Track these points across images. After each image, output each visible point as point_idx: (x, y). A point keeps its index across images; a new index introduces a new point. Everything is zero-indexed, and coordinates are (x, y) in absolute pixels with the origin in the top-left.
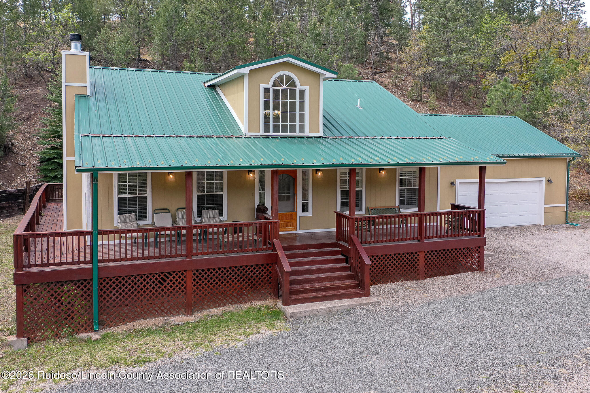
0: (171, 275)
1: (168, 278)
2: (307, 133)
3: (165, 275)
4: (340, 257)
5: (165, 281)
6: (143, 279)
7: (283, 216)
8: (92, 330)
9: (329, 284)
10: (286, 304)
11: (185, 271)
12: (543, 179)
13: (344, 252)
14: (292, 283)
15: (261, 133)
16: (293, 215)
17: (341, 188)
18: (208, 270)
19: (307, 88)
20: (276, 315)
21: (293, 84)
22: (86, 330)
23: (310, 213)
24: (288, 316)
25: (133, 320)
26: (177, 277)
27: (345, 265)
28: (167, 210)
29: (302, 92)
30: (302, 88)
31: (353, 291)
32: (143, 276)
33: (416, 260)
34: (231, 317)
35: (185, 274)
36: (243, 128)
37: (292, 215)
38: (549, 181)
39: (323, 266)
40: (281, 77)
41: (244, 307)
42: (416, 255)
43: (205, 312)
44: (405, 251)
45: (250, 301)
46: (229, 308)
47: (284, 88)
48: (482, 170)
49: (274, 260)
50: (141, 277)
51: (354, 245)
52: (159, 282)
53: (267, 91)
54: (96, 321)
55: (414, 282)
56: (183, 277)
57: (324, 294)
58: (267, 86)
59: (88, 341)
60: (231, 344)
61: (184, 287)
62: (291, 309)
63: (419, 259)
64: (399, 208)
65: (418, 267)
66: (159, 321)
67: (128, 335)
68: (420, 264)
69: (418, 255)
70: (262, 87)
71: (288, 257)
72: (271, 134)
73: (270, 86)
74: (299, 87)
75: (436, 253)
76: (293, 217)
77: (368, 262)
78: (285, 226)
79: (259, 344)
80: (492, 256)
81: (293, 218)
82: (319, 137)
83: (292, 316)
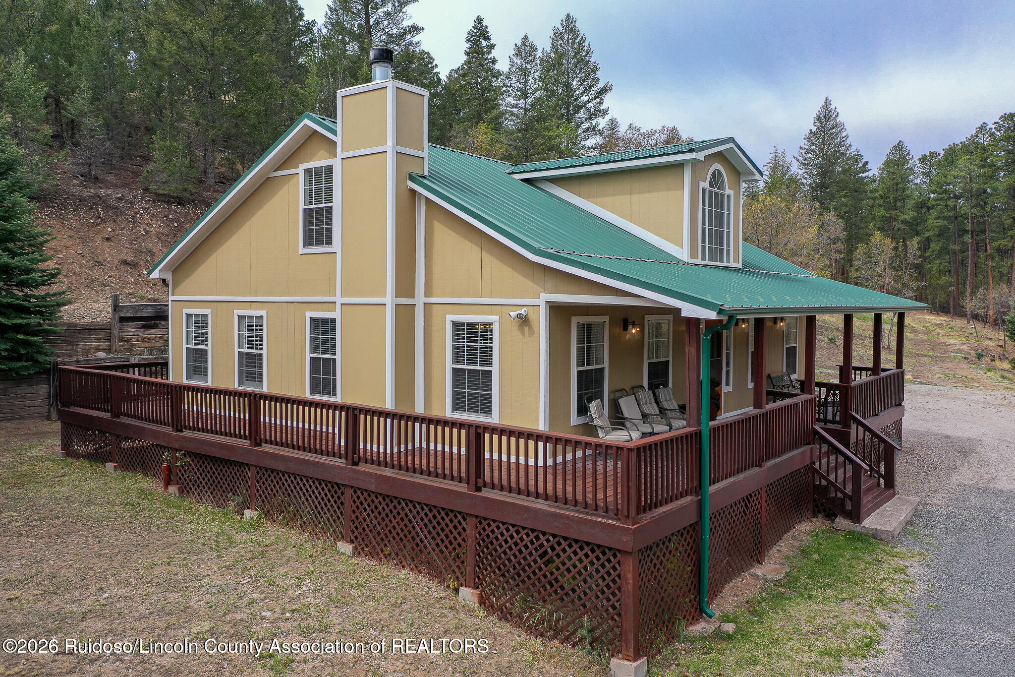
0: (751, 498)
1: (750, 503)
3: (748, 500)
5: (748, 509)
6: (732, 509)
11: (761, 489)
18: (775, 482)
19: (732, 194)
21: (722, 185)
24: (887, 536)
26: (755, 500)
29: (729, 197)
30: (729, 192)
32: (733, 504)
35: (761, 493)
36: (682, 252)
47: (716, 190)
52: (744, 511)
54: (706, 597)
56: (759, 498)
59: (724, 636)
61: (760, 515)
62: (878, 526)
70: (701, 185)
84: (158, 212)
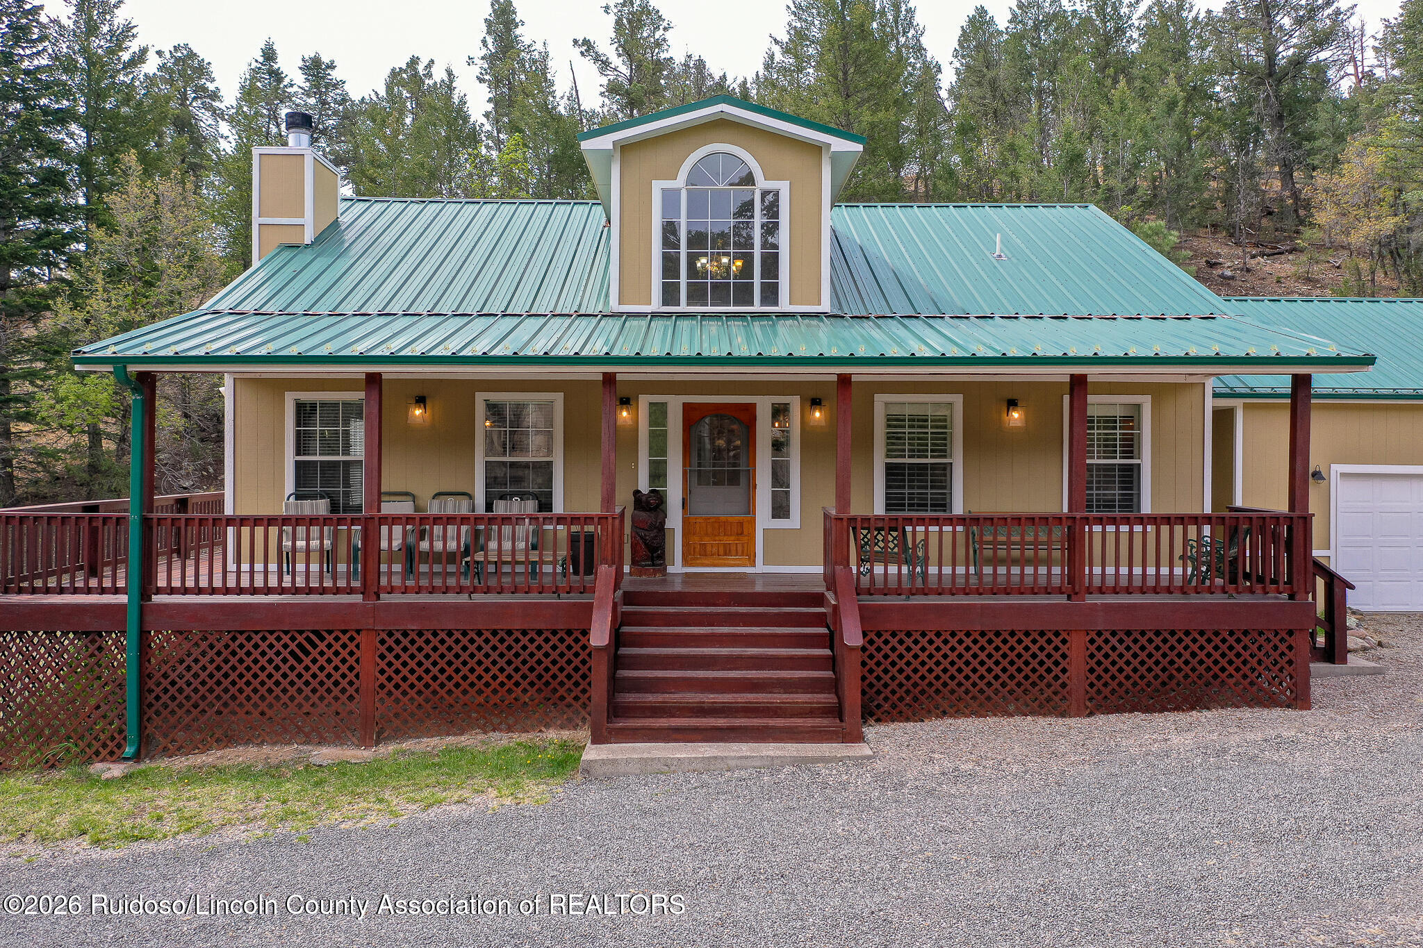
0: (322, 639)
1: (315, 646)
2: (784, 305)
3: (308, 639)
5: (307, 653)
6: (252, 642)
7: (716, 525)
10: (596, 739)
11: (358, 632)
15: (656, 305)
16: (745, 525)
17: (888, 456)
18: (420, 634)
19: (783, 187)
21: (746, 177)
23: (793, 522)
25: (224, 743)
26: (337, 646)
30: (771, 185)
31: (812, 722)
32: (253, 635)
33: (1057, 656)
35: (358, 639)
37: (741, 524)
40: (710, 161)
41: (501, 740)
42: (1057, 641)
44: (1019, 626)
47: (720, 187)
48: (1300, 387)
50: (249, 639)
52: (292, 653)
53: (671, 197)
55: (1047, 721)
56: (352, 646)
57: (722, 722)
58: (671, 185)
61: (355, 672)
63: (1067, 652)
65: (1063, 678)
68: (1072, 671)
69: (1064, 642)
70: (658, 187)
72: (683, 307)
73: (680, 182)
74: (762, 183)
75: (1128, 641)
76: (744, 529)
77: (852, 638)
78: (721, 552)
81: (746, 532)
82: (821, 316)
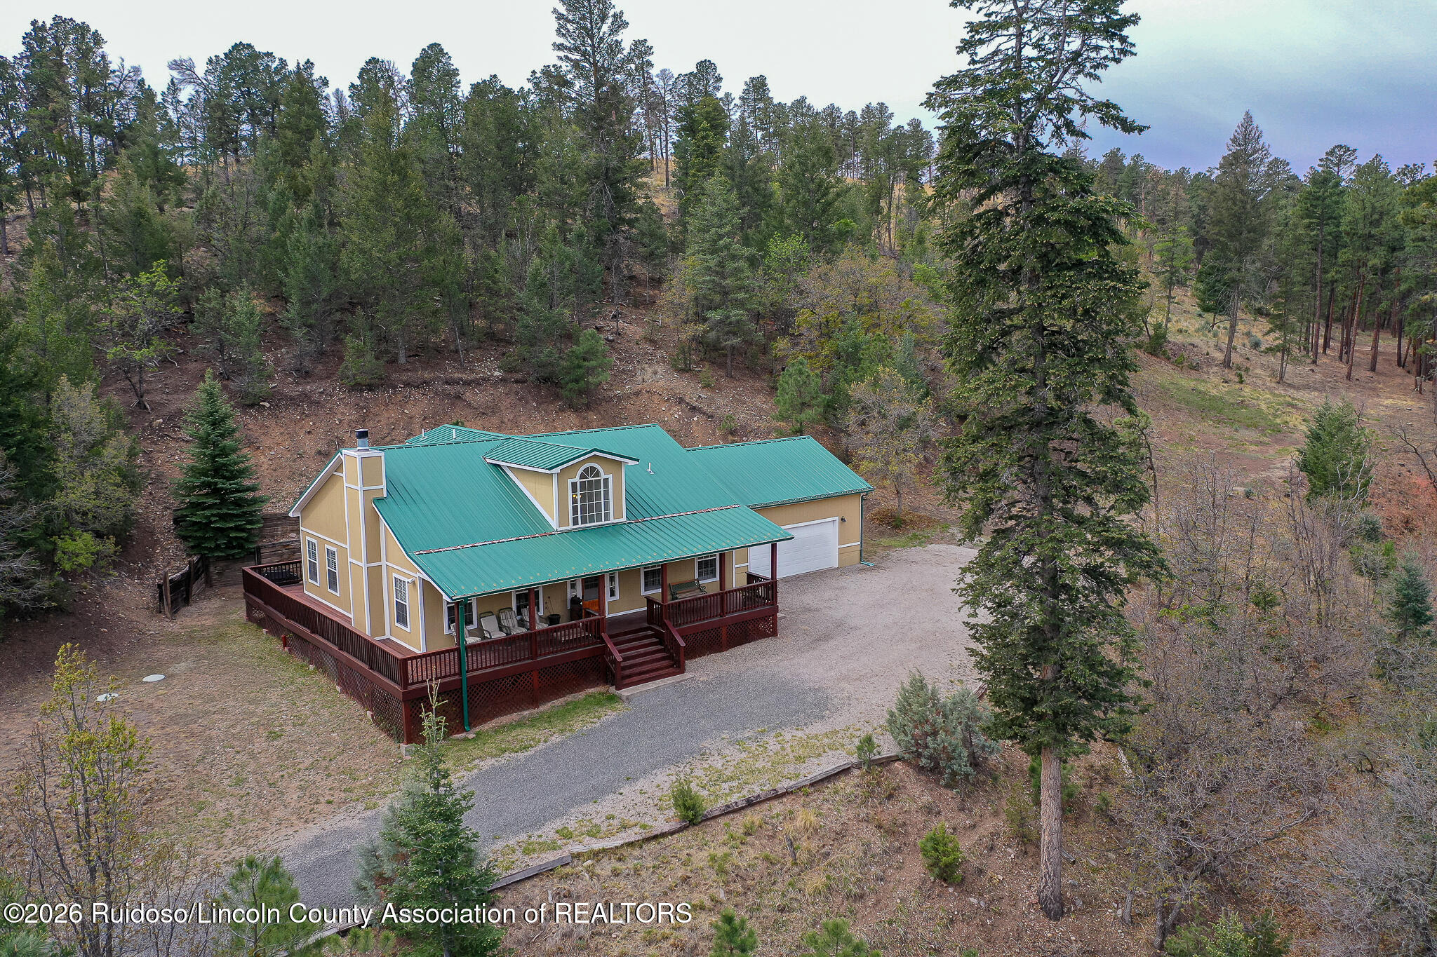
0: (521, 676)
1: (519, 679)
2: (612, 520)
3: (517, 677)
4: (654, 640)
5: (517, 682)
6: (499, 682)
8: (464, 730)
9: (650, 667)
10: (618, 689)
11: (531, 671)
12: (837, 518)
13: (657, 635)
14: (624, 668)
15: (571, 526)
18: (550, 667)
19: (610, 477)
20: (612, 699)
21: (598, 474)
22: (458, 732)
23: (617, 597)
24: (624, 698)
25: (492, 718)
26: (526, 677)
27: (659, 647)
28: (491, 613)
29: (606, 481)
30: (606, 477)
31: (670, 670)
33: (719, 634)
34: (575, 706)
35: (532, 673)
36: (554, 524)
38: (843, 520)
39: (642, 650)
40: (586, 470)
41: (581, 695)
42: (720, 630)
43: (549, 704)
44: (710, 627)
45: (583, 689)
46: (569, 698)
47: (590, 479)
48: (774, 547)
49: (605, 651)
51: (668, 629)
52: (512, 683)
53: (574, 485)
54: (466, 722)
55: (718, 654)
56: (530, 676)
57: (647, 676)
58: (574, 480)
59: (466, 740)
60: (589, 726)
61: (532, 684)
62: (625, 692)
63: (722, 633)
64: (698, 580)
65: (721, 640)
66: (515, 716)
67: (497, 731)
69: (722, 629)
70: (570, 481)
71: (616, 644)
72: (580, 525)
73: (577, 479)
74: (603, 476)
75: (735, 626)
77: (682, 644)
79: (612, 724)
80: (785, 617)
82: (623, 523)
83: (628, 698)
84: (351, 401)
